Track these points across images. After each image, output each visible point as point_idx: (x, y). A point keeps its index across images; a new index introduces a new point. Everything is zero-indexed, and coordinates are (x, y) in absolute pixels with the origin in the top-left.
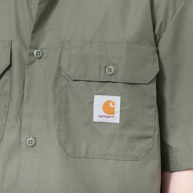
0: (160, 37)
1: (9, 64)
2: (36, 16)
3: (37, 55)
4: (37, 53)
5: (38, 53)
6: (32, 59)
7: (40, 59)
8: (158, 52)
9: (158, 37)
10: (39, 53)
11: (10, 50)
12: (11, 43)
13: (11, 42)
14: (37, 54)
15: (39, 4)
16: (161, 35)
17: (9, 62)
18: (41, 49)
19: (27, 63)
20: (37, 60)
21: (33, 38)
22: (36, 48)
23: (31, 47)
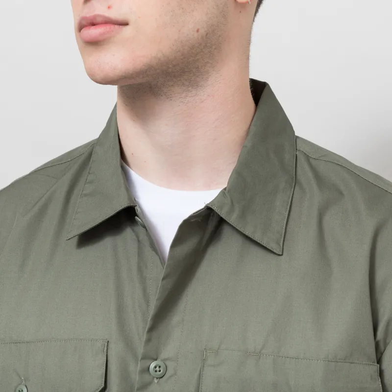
0: (386, 345)
1: (103, 385)
2: (157, 300)
3: (156, 371)
4: (155, 367)
5: (158, 369)
6: (147, 378)
7: (161, 379)
8: (381, 374)
9: (382, 345)
10: (160, 367)
11: (106, 358)
12: (108, 346)
13: (106, 344)
14: (155, 369)
15: (163, 279)
16: (388, 341)
17: (103, 382)
18: (164, 360)
19: (136, 386)
20: (156, 381)
21: (148, 340)
22: (155, 357)
23: (144, 358)
